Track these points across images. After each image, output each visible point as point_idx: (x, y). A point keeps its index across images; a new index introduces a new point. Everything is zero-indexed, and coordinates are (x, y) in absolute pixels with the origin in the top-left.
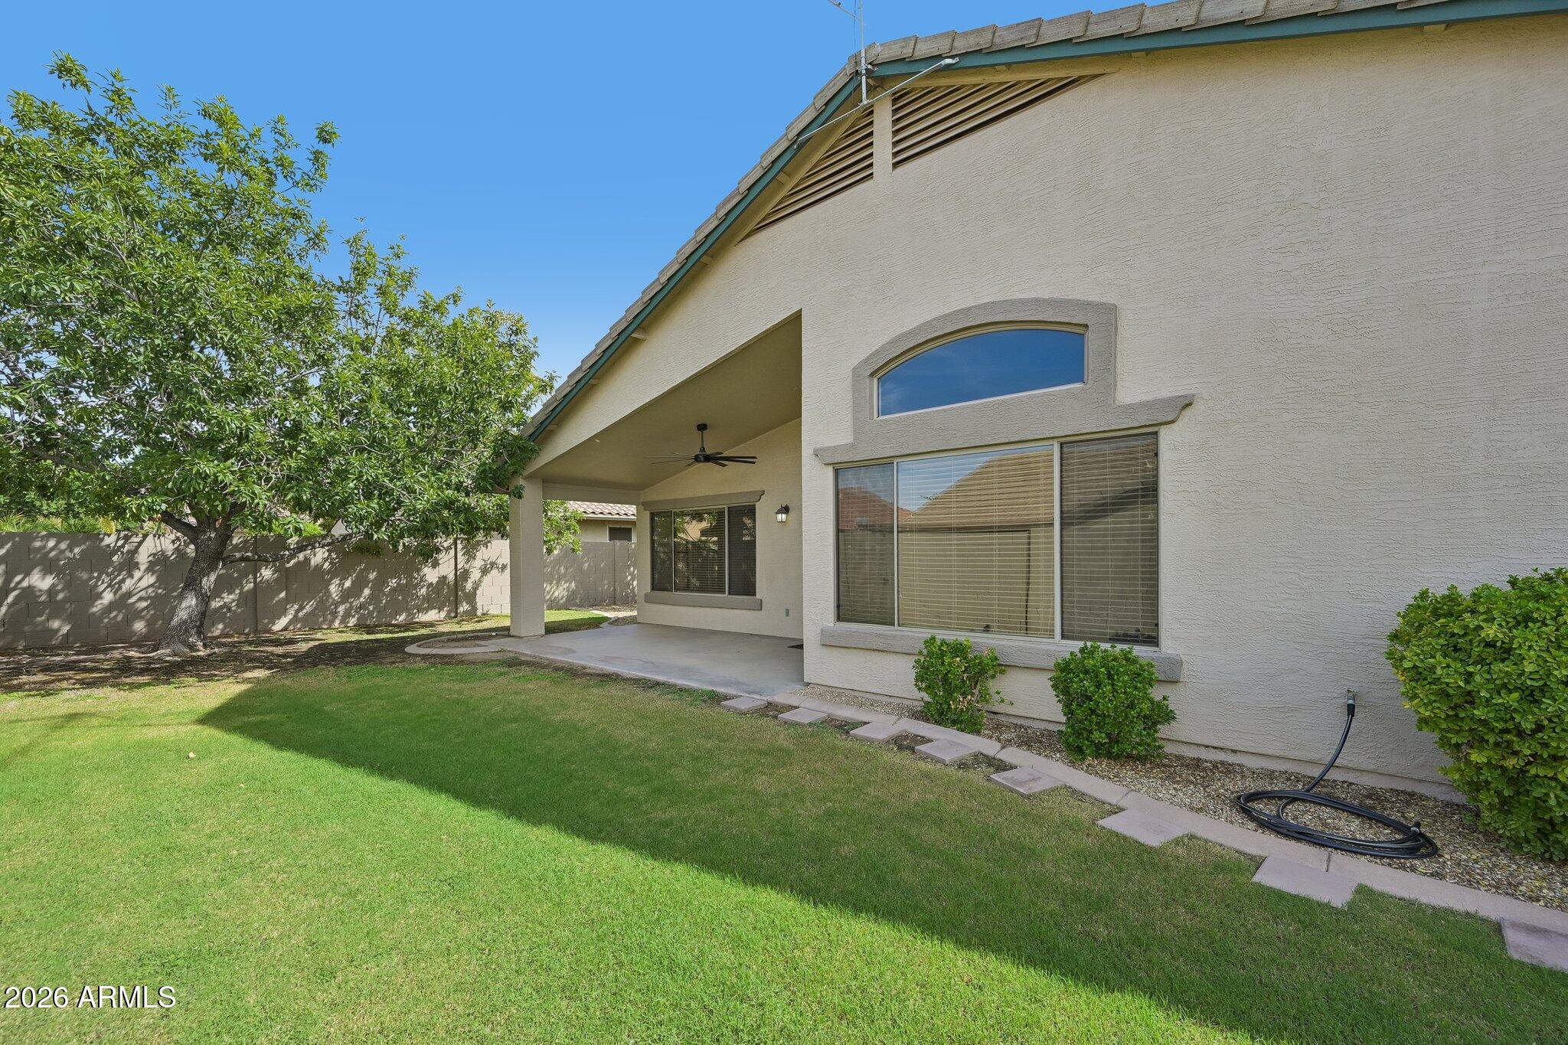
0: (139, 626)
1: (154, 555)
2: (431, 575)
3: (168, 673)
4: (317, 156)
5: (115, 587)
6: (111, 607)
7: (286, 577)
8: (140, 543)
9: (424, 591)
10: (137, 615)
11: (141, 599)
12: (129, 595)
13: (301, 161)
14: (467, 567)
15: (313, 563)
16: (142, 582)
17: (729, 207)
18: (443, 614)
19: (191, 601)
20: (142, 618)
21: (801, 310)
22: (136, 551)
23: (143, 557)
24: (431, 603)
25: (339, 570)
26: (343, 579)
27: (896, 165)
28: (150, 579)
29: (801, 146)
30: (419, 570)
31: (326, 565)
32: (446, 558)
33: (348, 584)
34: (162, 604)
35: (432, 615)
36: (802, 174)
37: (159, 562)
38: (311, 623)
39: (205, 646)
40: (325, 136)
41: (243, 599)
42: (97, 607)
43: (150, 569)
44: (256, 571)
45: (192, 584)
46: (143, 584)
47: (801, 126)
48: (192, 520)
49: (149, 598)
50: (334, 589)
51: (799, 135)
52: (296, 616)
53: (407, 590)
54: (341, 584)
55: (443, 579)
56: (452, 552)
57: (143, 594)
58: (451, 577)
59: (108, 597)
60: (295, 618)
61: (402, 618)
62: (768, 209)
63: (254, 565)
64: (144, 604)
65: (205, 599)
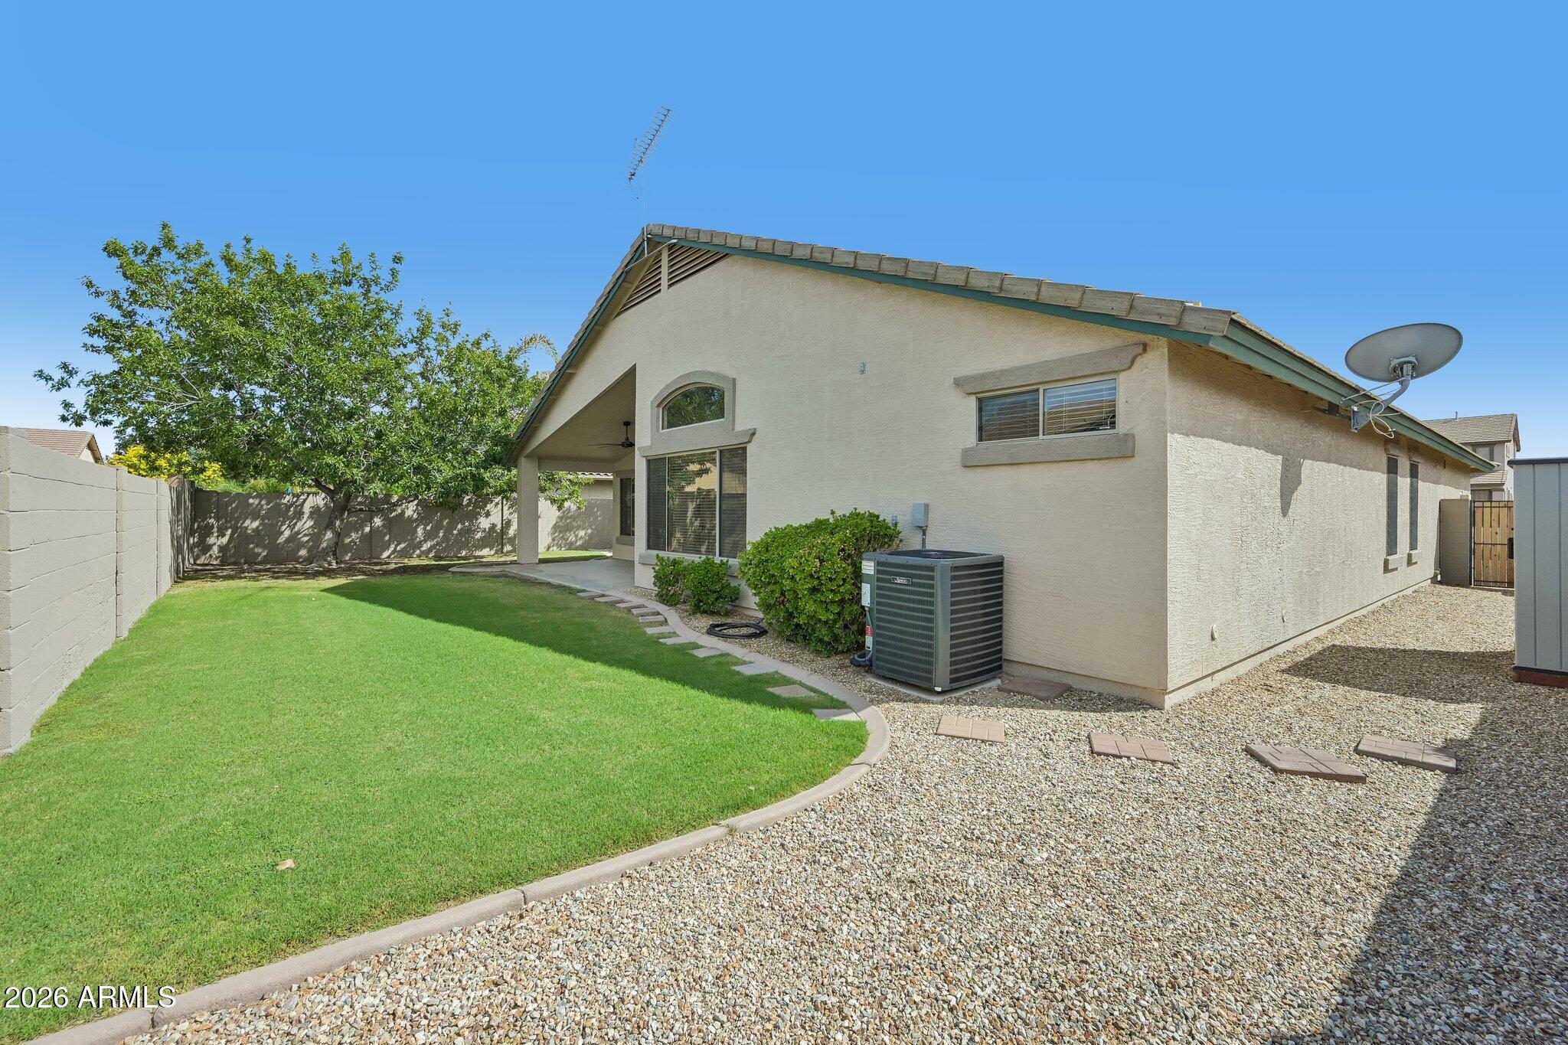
0: (303, 552)
1: (313, 507)
2: (484, 523)
3: (316, 574)
4: (394, 273)
5: (292, 527)
6: (288, 540)
7: (390, 523)
8: (305, 500)
9: (479, 534)
10: (302, 545)
11: (305, 535)
12: (298, 533)
13: (385, 277)
14: (510, 518)
15: (406, 515)
16: (306, 524)
17: (601, 302)
18: (492, 552)
19: (329, 535)
20: (305, 547)
21: (635, 365)
22: (302, 505)
23: (307, 509)
24: (485, 543)
25: (423, 519)
26: (426, 525)
27: (670, 286)
28: (310, 523)
29: (627, 273)
30: (477, 519)
31: (415, 516)
32: (496, 510)
33: (429, 528)
34: (316, 537)
35: (485, 552)
36: (637, 283)
37: (315, 512)
38: (404, 554)
39: (337, 563)
40: (397, 259)
41: (364, 537)
42: (282, 539)
43: (311, 517)
44: (371, 520)
45: (330, 525)
46: (308, 525)
47: (626, 262)
48: (332, 488)
49: (310, 534)
50: (420, 531)
51: (626, 266)
52: (395, 549)
53: (468, 532)
54: (425, 529)
55: (494, 526)
56: (500, 506)
57: (306, 532)
58: (499, 526)
59: (287, 533)
60: (395, 551)
61: (464, 553)
62: (624, 301)
63: (371, 515)
64: (306, 539)
65: (338, 535)
